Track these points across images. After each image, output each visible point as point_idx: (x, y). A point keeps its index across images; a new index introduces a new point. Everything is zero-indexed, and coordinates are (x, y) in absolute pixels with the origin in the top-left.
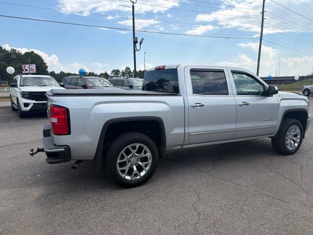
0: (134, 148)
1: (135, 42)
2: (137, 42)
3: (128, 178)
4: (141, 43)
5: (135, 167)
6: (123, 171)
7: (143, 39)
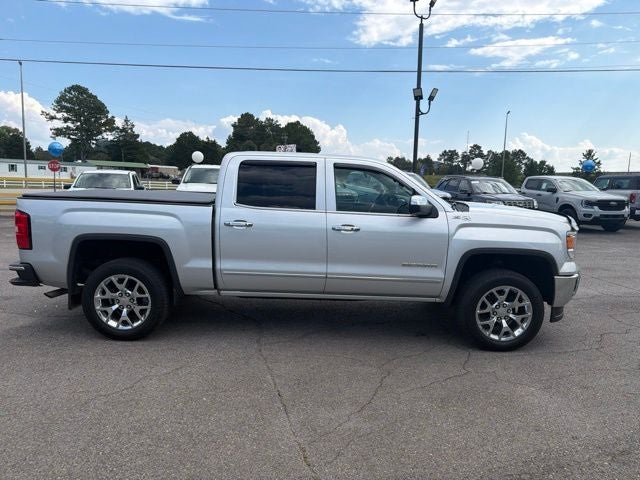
0: (121, 281)
1: (418, 98)
2: (421, 98)
3: (113, 323)
4: (431, 98)
5: (125, 310)
6: (106, 313)
7: (435, 91)
